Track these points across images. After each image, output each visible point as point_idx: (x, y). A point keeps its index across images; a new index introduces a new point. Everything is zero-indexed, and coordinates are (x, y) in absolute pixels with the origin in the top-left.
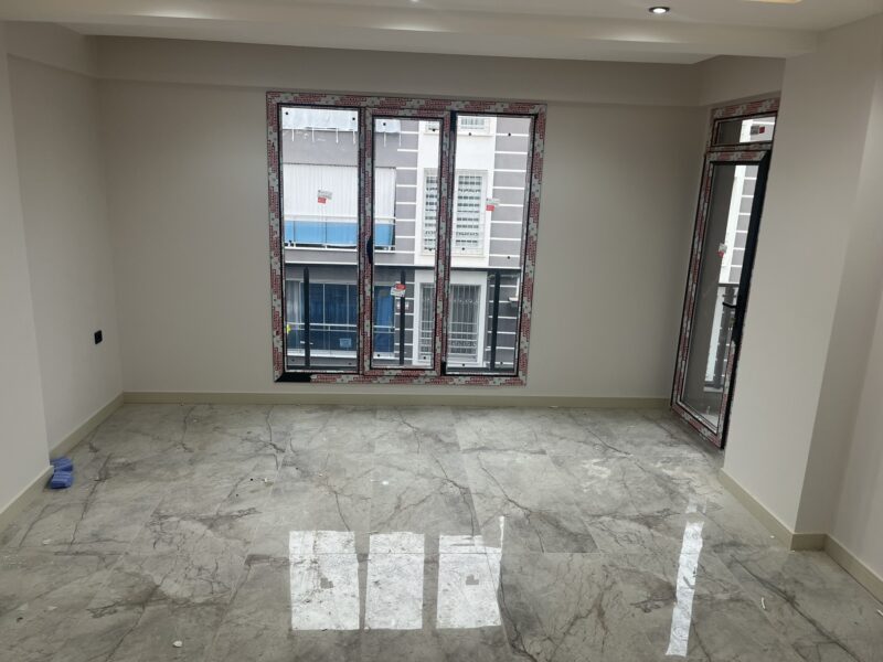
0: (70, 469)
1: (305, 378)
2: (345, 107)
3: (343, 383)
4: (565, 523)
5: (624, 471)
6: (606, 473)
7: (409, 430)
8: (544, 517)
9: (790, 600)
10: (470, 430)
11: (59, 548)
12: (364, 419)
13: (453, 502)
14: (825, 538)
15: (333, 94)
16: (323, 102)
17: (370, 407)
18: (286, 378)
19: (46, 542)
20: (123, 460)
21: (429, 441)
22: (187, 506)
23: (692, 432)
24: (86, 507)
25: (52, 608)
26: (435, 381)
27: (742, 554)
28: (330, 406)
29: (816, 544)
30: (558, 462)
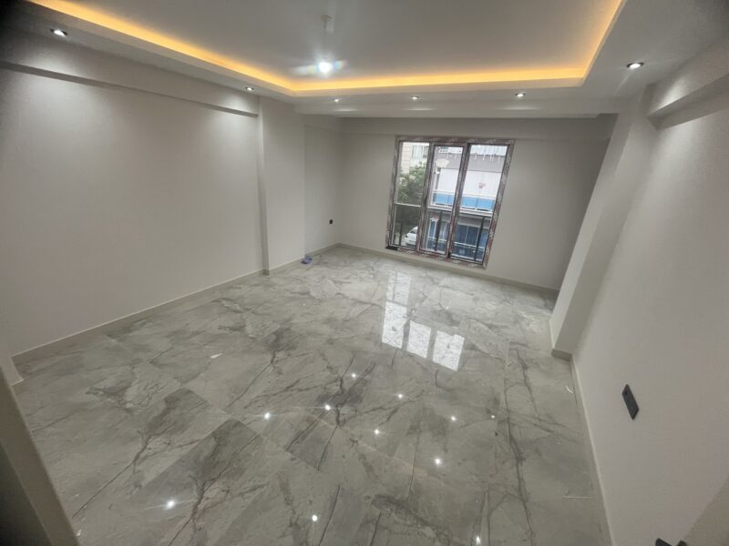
0: (310, 259)
1: (396, 249)
2: (425, 142)
3: (409, 253)
11: (294, 277)
15: (420, 136)
16: (416, 140)
18: (389, 247)
19: (292, 275)
20: (326, 261)
21: (429, 280)
22: (333, 277)
24: (308, 270)
25: (283, 289)
26: (445, 260)
28: (403, 261)
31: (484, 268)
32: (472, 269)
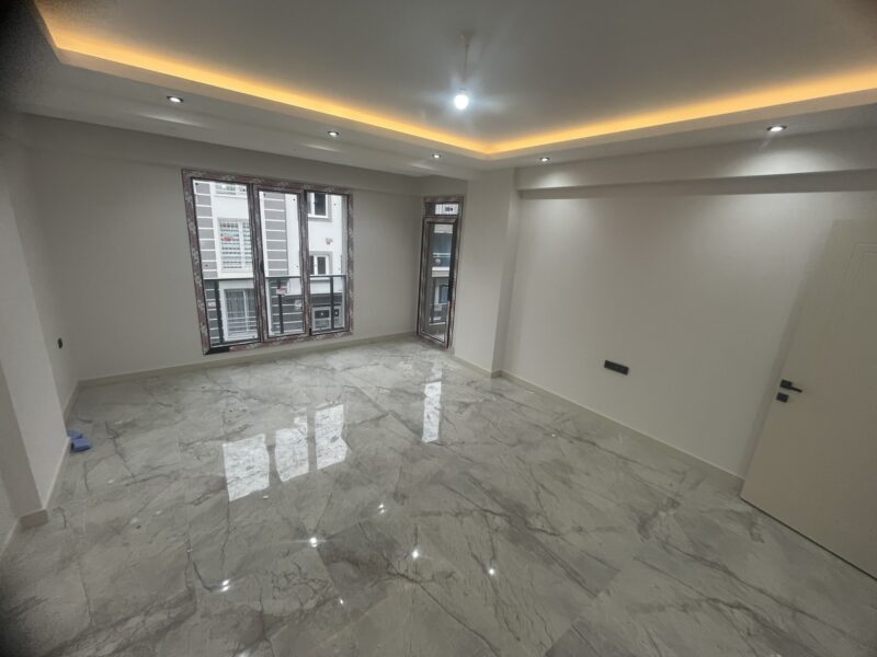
0: (81, 437)
1: (225, 349)
2: (239, 183)
3: (251, 349)
4: (409, 391)
5: (415, 364)
6: (410, 366)
7: (303, 367)
8: (398, 390)
9: (501, 396)
10: (337, 361)
11: (126, 482)
12: (272, 366)
13: (354, 394)
14: (500, 372)
15: (231, 175)
16: (224, 179)
17: (271, 360)
18: (212, 351)
19: (111, 481)
20: (120, 422)
21: (318, 370)
22: (200, 434)
23: (432, 343)
24: (120, 455)
25: (158, 513)
26: (307, 339)
27: (478, 384)
28: (245, 364)
29: (498, 375)
30: (387, 366)
31: (351, 334)
32: (339, 339)
